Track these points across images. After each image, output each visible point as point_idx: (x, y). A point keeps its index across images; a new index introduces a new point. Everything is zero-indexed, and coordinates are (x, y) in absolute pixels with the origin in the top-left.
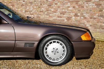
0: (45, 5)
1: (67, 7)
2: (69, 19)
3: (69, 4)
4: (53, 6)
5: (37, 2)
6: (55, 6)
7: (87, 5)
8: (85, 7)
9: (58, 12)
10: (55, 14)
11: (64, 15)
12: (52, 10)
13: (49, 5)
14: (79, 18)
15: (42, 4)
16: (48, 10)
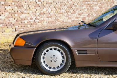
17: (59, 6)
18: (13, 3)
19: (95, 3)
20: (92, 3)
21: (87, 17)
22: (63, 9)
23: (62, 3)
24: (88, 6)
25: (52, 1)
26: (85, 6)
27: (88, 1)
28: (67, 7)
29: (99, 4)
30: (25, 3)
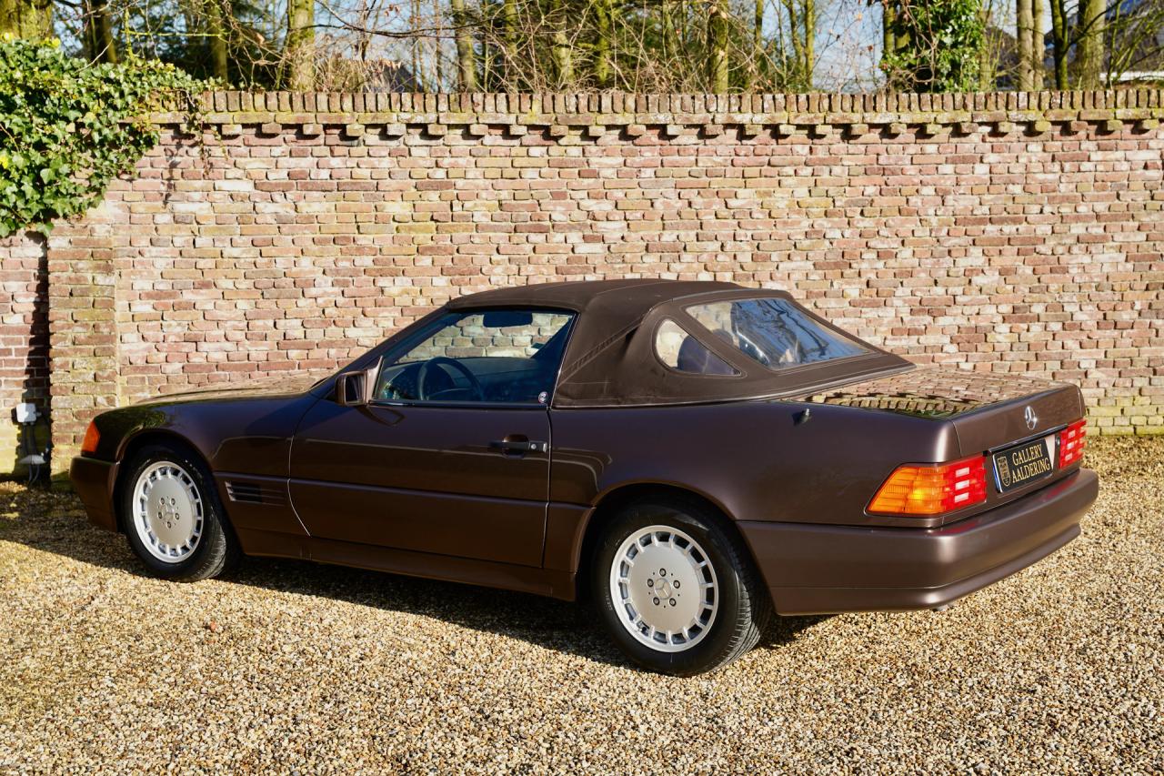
0: (798, 264)
1: (963, 270)
2: (972, 338)
3: (976, 258)
4: (864, 266)
5: (730, 245)
6: (880, 265)
7: (1086, 259)
8: (1074, 271)
9: (897, 302)
10: (870, 313)
11: (942, 321)
12: (853, 291)
13: (832, 258)
14: (1036, 328)
15: (775, 257)
16: (818, 295)
17: (745, 258)
18: (426, 261)
19: (1078, 229)
20: (1043, 229)
21: (1004, 328)
22: (778, 275)
23: (766, 243)
24: (1010, 250)
25: (682, 234)
26: (976, 251)
27: (1002, 221)
28: (809, 265)
29: (1119, 238)
30: (496, 257)
